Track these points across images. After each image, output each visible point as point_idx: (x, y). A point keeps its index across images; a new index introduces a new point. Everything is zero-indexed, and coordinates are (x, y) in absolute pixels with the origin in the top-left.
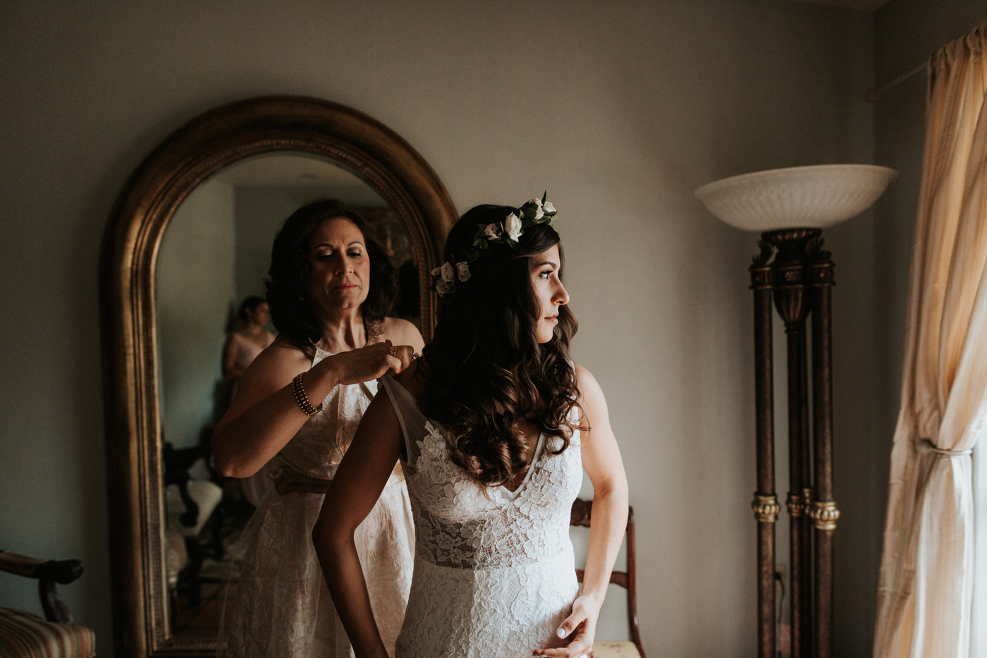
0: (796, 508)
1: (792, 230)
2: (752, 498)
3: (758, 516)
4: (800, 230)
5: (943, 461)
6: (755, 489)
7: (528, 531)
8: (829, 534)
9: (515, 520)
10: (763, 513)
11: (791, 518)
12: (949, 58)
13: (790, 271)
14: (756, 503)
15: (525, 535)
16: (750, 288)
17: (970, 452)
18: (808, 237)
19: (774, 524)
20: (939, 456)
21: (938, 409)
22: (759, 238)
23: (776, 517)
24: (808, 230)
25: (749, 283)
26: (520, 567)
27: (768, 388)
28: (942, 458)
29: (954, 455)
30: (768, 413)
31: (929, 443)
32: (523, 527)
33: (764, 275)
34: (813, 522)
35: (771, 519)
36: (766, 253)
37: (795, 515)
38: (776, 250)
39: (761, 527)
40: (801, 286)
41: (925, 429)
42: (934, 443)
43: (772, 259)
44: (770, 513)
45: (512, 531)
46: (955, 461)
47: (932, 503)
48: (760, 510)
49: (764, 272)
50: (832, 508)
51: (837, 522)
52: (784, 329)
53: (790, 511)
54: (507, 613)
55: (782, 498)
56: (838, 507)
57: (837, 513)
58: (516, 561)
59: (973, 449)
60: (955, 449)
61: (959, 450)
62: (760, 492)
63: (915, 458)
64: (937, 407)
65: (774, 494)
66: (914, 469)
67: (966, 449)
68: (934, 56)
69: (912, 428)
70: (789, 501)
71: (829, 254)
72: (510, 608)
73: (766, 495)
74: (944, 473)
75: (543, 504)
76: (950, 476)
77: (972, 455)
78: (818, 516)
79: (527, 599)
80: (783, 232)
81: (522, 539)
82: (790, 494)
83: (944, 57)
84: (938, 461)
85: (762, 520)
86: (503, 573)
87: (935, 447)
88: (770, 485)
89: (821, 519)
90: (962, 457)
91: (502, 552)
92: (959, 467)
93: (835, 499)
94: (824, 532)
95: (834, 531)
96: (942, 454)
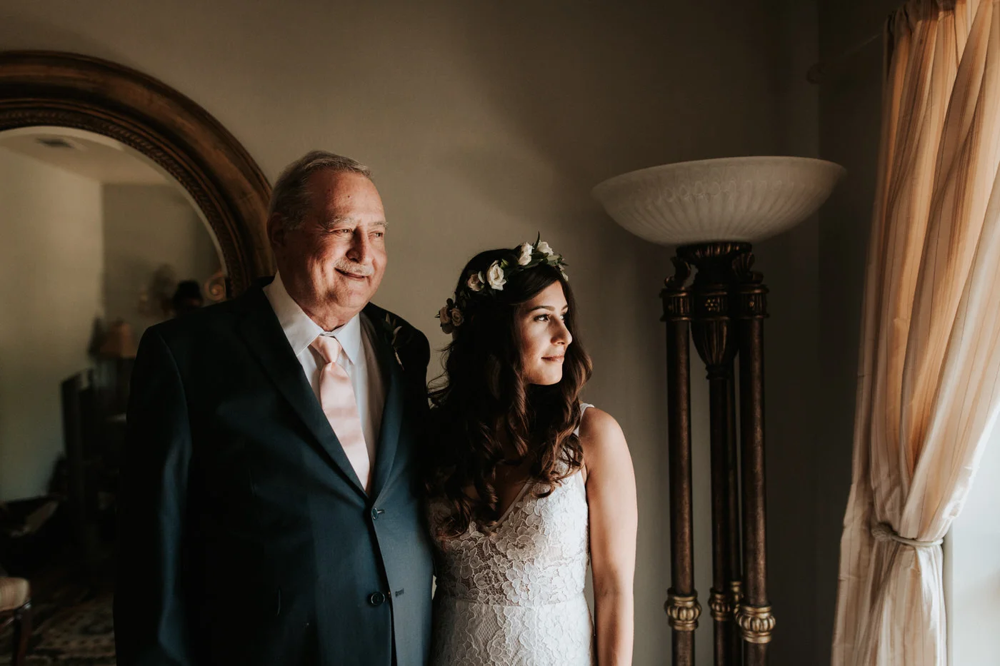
0: (721, 611)
1: (714, 244)
2: (666, 597)
3: (672, 622)
4: (724, 244)
5: (907, 554)
6: (669, 585)
7: (507, 572)
8: (762, 648)
9: (493, 557)
10: (679, 619)
11: (715, 622)
12: (911, 18)
13: (711, 298)
14: (670, 604)
15: (504, 575)
16: (662, 320)
17: (940, 542)
18: (734, 253)
19: (693, 632)
20: (901, 546)
21: (901, 485)
22: (675, 254)
23: (696, 623)
24: (734, 243)
25: (662, 313)
26: (498, 606)
27: (685, 453)
28: (905, 549)
29: (919, 546)
30: (685, 486)
31: (888, 527)
32: (501, 565)
33: (679, 301)
34: (741, 631)
35: (690, 626)
36: (682, 274)
37: (719, 619)
38: (694, 271)
39: (675, 635)
40: (726, 318)
41: (883, 510)
42: (896, 527)
43: (690, 281)
44: (687, 619)
45: (489, 567)
46: (922, 556)
47: (893, 612)
48: (675, 615)
49: (680, 297)
50: (764, 616)
51: (772, 632)
52: (706, 373)
53: (713, 613)
54: (482, 651)
55: (704, 596)
56: (773, 613)
57: (772, 622)
58: (494, 599)
59: (944, 538)
60: (922, 540)
61: (927, 540)
62: (674, 591)
63: (871, 545)
64: (897, 482)
65: (693, 593)
66: (869, 560)
67: (937, 539)
68: (891, 19)
69: (867, 507)
70: (712, 600)
71: (761, 276)
72: (486, 646)
73: (684, 595)
74: (909, 571)
75: (520, 546)
76: (917, 574)
77: (942, 546)
78: (747, 625)
79: (504, 642)
80: (702, 246)
81: (501, 579)
82: (713, 591)
83: (904, 17)
84: (901, 555)
85: (678, 628)
86: (481, 609)
87: (895, 533)
88: (688, 581)
89: (751, 629)
90: (931, 550)
91: (480, 587)
92: (928, 561)
93: (768, 604)
94: (756, 646)
95: (768, 645)
96: (905, 545)
